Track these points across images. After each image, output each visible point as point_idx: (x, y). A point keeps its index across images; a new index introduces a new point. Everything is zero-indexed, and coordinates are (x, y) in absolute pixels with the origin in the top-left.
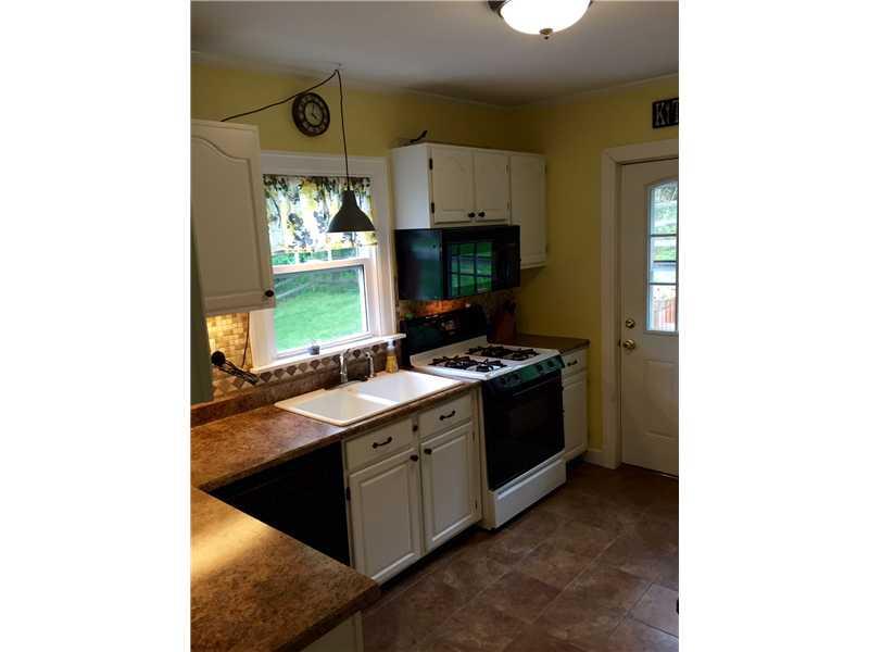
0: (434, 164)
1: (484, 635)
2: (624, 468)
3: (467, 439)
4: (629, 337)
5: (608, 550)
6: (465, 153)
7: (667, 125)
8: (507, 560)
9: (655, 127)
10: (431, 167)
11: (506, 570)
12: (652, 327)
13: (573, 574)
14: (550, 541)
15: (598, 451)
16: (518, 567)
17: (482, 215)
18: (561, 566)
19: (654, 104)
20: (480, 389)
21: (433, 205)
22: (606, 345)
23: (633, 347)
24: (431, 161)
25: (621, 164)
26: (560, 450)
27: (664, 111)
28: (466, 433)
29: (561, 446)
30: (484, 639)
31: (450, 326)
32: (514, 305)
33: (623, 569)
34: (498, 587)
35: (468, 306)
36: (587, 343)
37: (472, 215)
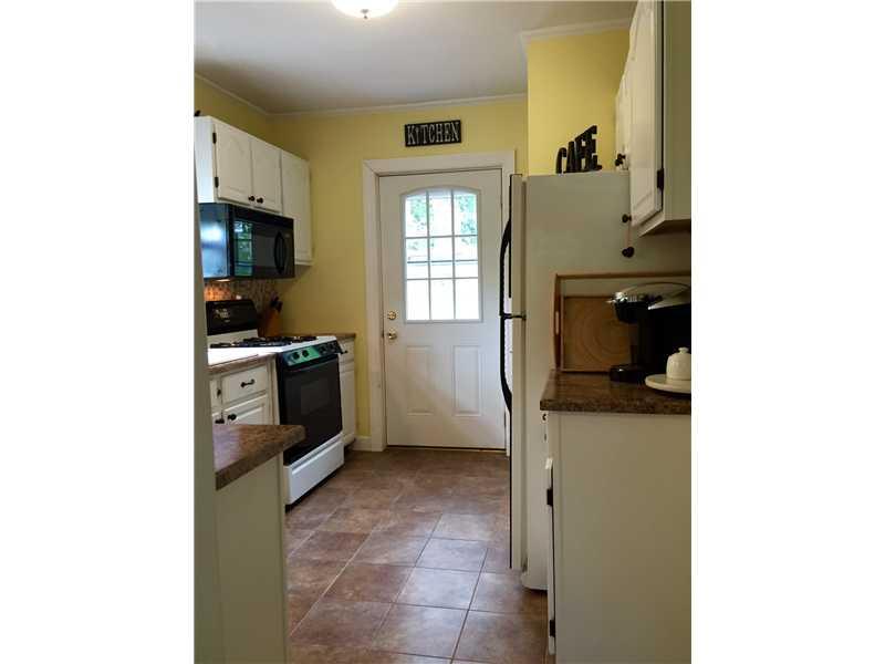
0: (218, 138)
1: (309, 579)
2: (391, 450)
3: (263, 411)
4: (391, 328)
5: (398, 502)
6: (244, 137)
7: (416, 145)
8: (311, 526)
9: (407, 145)
10: (215, 141)
11: (312, 533)
12: (410, 317)
13: (374, 523)
14: (344, 506)
15: (366, 437)
16: (321, 528)
17: (261, 201)
18: (360, 519)
19: (406, 126)
20: (274, 361)
21: (216, 180)
22: (372, 338)
23: (394, 337)
24: (214, 135)
25: (379, 176)
26: (338, 432)
27: (414, 134)
28: (263, 405)
29: (338, 428)
30: (310, 582)
31: (224, 314)
32: (281, 304)
33: (415, 510)
34: (310, 545)
35: (238, 298)
36: (353, 336)
37: (252, 199)
